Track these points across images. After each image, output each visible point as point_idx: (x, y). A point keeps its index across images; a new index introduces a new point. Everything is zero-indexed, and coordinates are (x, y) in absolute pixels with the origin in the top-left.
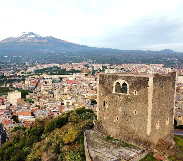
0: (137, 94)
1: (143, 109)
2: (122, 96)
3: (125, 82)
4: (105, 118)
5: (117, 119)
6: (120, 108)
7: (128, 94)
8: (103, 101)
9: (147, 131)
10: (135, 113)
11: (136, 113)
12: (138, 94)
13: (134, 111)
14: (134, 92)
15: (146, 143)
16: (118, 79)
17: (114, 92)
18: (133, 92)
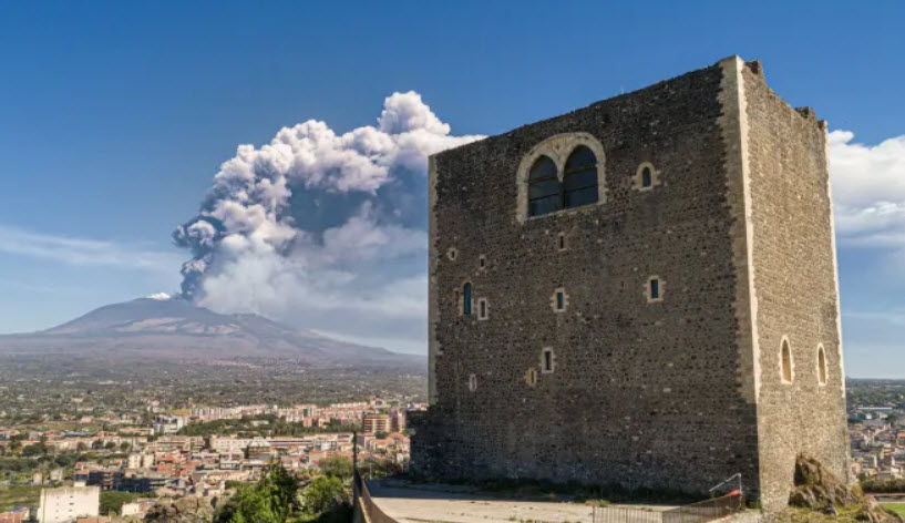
0: (655, 182)
1: (704, 254)
2: (569, 221)
3: (583, 142)
4: (472, 385)
5: (543, 364)
6: (560, 295)
7: (603, 200)
8: (461, 289)
9: (739, 380)
10: (655, 294)
11: (661, 291)
12: (659, 178)
13: (648, 285)
14: (638, 177)
15: (739, 456)
16: (541, 139)
17: (521, 214)
18: (634, 178)
